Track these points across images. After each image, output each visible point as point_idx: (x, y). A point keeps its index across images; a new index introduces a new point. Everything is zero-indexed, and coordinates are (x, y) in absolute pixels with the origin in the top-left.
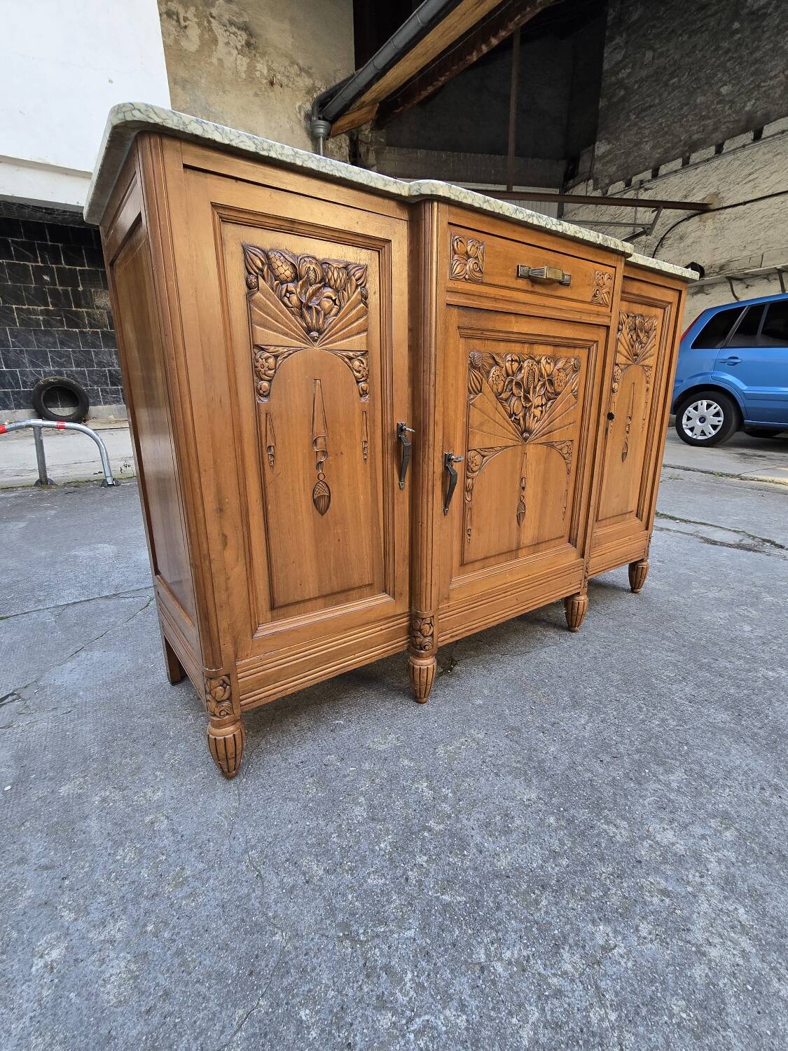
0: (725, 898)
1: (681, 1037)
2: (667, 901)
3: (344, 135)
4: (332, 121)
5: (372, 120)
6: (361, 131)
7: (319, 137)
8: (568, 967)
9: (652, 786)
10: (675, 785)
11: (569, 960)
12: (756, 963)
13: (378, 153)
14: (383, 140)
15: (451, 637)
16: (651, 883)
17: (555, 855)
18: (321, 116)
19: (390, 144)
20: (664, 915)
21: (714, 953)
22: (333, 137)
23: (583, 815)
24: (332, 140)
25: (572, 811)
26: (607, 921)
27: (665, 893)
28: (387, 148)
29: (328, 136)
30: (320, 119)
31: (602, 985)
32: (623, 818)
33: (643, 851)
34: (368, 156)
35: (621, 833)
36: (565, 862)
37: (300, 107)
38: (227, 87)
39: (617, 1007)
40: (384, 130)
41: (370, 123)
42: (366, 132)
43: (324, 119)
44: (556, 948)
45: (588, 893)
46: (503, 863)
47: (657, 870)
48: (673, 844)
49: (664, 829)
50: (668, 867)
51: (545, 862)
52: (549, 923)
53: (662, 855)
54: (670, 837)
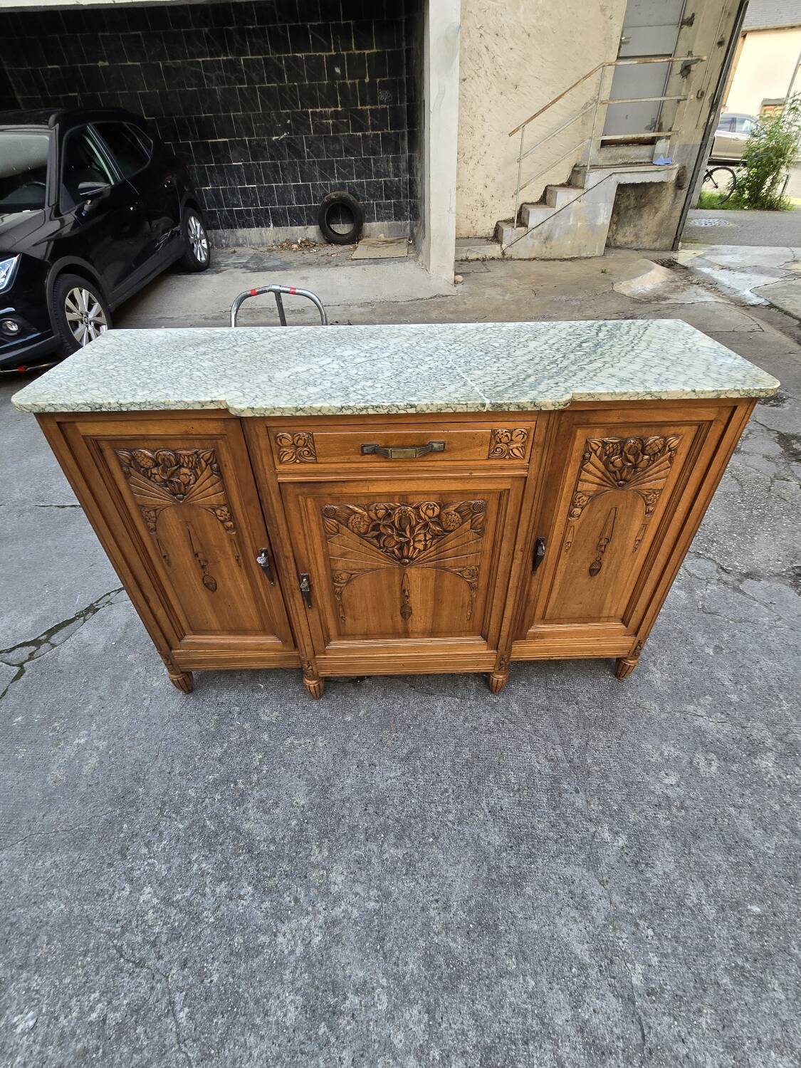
0: (321, 927)
1: (225, 949)
2: (293, 904)
8: (218, 890)
9: (373, 846)
10: (387, 856)
11: (222, 889)
12: (292, 959)
16: (297, 891)
17: (273, 841)
20: (282, 908)
21: (280, 939)
23: (312, 831)
25: (309, 826)
26: (256, 888)
27: (296, 900)
31: (222, 907)
32: (330, 850)
33: (314, 875)
35: (317, 856)
36: (272, 848)
39: (216, 919)
44: (222, 879)
45: (264, 870)
46: (247, 826)
47: (308, 888)
48: (335, 884)
49: (342, 873)
50: (316, 891)
51: (264, 840)
52: (232, 868)
53: (321, 884)
54: (340, 879)
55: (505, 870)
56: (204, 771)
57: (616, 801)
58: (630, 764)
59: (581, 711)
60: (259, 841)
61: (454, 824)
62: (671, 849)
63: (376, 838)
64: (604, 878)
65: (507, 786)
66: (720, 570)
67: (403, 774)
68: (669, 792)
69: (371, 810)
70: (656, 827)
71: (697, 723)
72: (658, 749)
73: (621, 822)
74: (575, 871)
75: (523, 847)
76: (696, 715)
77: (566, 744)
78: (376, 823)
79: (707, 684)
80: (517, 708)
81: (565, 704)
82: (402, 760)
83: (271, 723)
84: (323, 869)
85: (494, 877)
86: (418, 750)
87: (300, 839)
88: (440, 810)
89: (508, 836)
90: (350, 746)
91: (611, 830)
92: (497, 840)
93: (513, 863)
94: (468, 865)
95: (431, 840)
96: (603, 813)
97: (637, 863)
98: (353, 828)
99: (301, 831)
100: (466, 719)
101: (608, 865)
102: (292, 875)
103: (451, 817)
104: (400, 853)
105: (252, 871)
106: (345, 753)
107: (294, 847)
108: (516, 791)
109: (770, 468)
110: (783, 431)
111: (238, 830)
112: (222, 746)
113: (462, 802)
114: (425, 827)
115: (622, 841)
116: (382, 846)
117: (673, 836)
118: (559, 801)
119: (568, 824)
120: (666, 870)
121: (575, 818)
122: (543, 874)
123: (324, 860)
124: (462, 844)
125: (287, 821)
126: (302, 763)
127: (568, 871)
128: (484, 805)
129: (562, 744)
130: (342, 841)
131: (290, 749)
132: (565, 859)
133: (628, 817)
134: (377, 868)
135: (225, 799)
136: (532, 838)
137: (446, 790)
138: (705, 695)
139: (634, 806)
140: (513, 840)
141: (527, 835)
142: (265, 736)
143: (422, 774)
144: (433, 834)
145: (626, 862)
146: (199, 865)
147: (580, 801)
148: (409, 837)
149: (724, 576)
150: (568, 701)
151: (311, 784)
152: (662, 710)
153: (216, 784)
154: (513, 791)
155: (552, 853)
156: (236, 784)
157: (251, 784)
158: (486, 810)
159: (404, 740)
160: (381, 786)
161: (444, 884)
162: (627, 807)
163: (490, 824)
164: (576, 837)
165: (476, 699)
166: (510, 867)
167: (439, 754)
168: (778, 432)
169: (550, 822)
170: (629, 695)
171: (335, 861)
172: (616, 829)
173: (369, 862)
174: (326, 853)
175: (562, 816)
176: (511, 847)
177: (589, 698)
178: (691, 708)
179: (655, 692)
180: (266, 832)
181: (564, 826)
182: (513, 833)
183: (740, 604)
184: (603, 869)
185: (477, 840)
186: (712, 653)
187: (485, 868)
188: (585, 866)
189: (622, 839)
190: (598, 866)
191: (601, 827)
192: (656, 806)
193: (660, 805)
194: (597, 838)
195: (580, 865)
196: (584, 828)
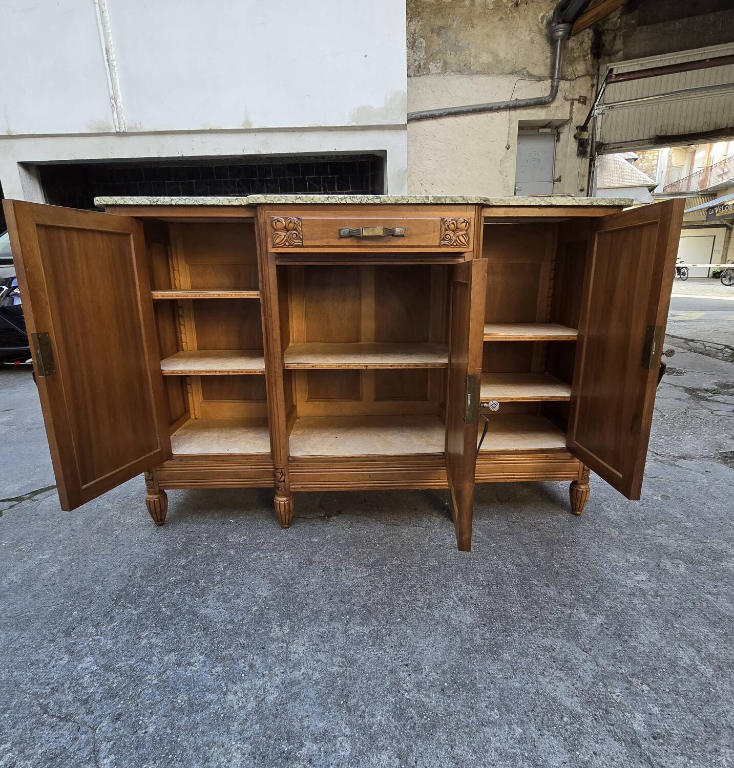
0: (277, 687)
1: (166, 705)
2: (247, 668)
3: (588, 30)
4: (572, 22)
5: (622, 4)
6: (609, 20)
7: (557, 41)
8: (166, 658)
9: (337, 625)
10: (351, 632)
11: (172, 657)
12: (242, 713)
13: (626, 36)
14: (633, 22)
15: (302, 488)
16: (253, 659)
17: (232, 622)
18: (561, 20)
19: (642, 23)
20: (235, 671)
21: (230, 697)
22: (574, 35)
24: (574, 38)
25: (271, 611)
26: (207, 656)
27: (252, 666)
28: (638, 28)
29: (569, 34)
30: (559, 23)
31: (168, 672)
32: (291, 628)
34: (614, 42)
35: (276, 632)
36: (229, 627)
37: (543, 17)
38: (475, 21)
39: (160, 681)
40: (637, 12)
41: (620, 9)
42: (615, 18)
43: (564, 22)
44: (173, 650)
45: (218, 643)
46: (204, 611)
47: (266, 656)
48: (295, 653)
49: (304, 645)
50: (274, 659)
51: (222, 621)
52: (185, 642)
53: (280, 653)
54: (300, 650)
55: (479, 641)
56: (166, 575)
57: (588, 592)
58: (598, 568)
59: (543, 535)
60: (216, 622)
61: (422, 608)
62: (653, 625)
63: (341, 619)
64: (587, 647)
65: (476, 583)
66: (655, 455)
67: (370, 575)
68: (641, 585)
69: (336, 599)
70: (633, 609)
71: (657, 541)
72: (623, 558)
73: (597, 606)
74: (554, 641)
75: (497, 624)
76: (655, 536)
77: (531, 555)
78: (341, 609)
79: (661, 517)
80: (481, 533)
81: (527, 531)
82: (369, 566)
83: (239, 543)
84: (282, 642)
85: (468, 646)
86: (384, 559)
87: (260, 620)
88: (408, 598)
89: (480, 617)
90: (316, 558)
91: (587, 612)
92: (470, 620)
93: (487, 636)
94: (439, 638)
95: (399, 620)
96: (577, 600)
97: (619, 635)
98: (317, 613)
99: (262, 614)
100: (431, 540)
101: (589, 637)
102: (248, 646)
103: (419, 604)
104: (366, 630)
105: (206, 643)
106: (311, 562)
107: (253, 626)
108: (485, 586)
109: (685, 404)
110: (688, 387)
111: (195, 614)
112: (187, 558)
113: (431, 594)
114: (392, 612)
115: (600, 619)
116: (346, 625)
117: (652, 615)
118: (530, 592)
119: (541, 608)
120: (652, 640)
121: (548, 604)
122: (520, 644)
123: (285, 636)
124: (432, 623)
125: (247, 609)
126: (267, 569)
127: (548, 642)
128: (453, 595)
129: (528, 555)
130: (305, 621)
131: (255, 560)
132: (543, 633)
133: (603, 603)
134: (341, 640)
135: (185, 593)
136: (505, 618)
137: (414, 586)
138: (661, 524)
139: (607, 595)
140: (485, 619)
141: (501, 616)
142: (232, 552)
143: (389, 575)
144: (401, 616)
145: (607, 635)
146: (149, 640)
147: (552, 592)
148: (376, 618)
149: (660, 458)
150: (529, 529)
151: (276, 582)
152: (622, 533)
153: (176, 583)
154: (482, 585)
155: (528, 628)
156: (197, 582)
157: (213, 582)
158: (456, 599)
159: (370, 553)
160: (347, 583)
161: (413, 652)
162: (601, 596)
163: (460, 609)
164: (551, 617)
165: (441, 528)
166: (484, 639)
167: (405, 563)
168: (684, 387)
169: (523, 607)
170: (588, 524)
171: (297, 636)
172: (593, 611)
173: (333, 636)
174: (287, 630)
175: (537, 603)
176: (484, 624)
178: (650, 531)
179: (612, 522)
180: (226, 615)
181: (538, 610)
182: (485, 615)
183: (677, 472)
184: (583, 640)
185: (447, 621)
186: (660, 499)
187: (459, 640)
188: (565, 638)
189: (600, 618)
190: (578, 638)
191: (577, 610)
192: (630, 595)
193: (634, 594)
194: (574, 618)
195: (559, 637)
196: (559, 611)
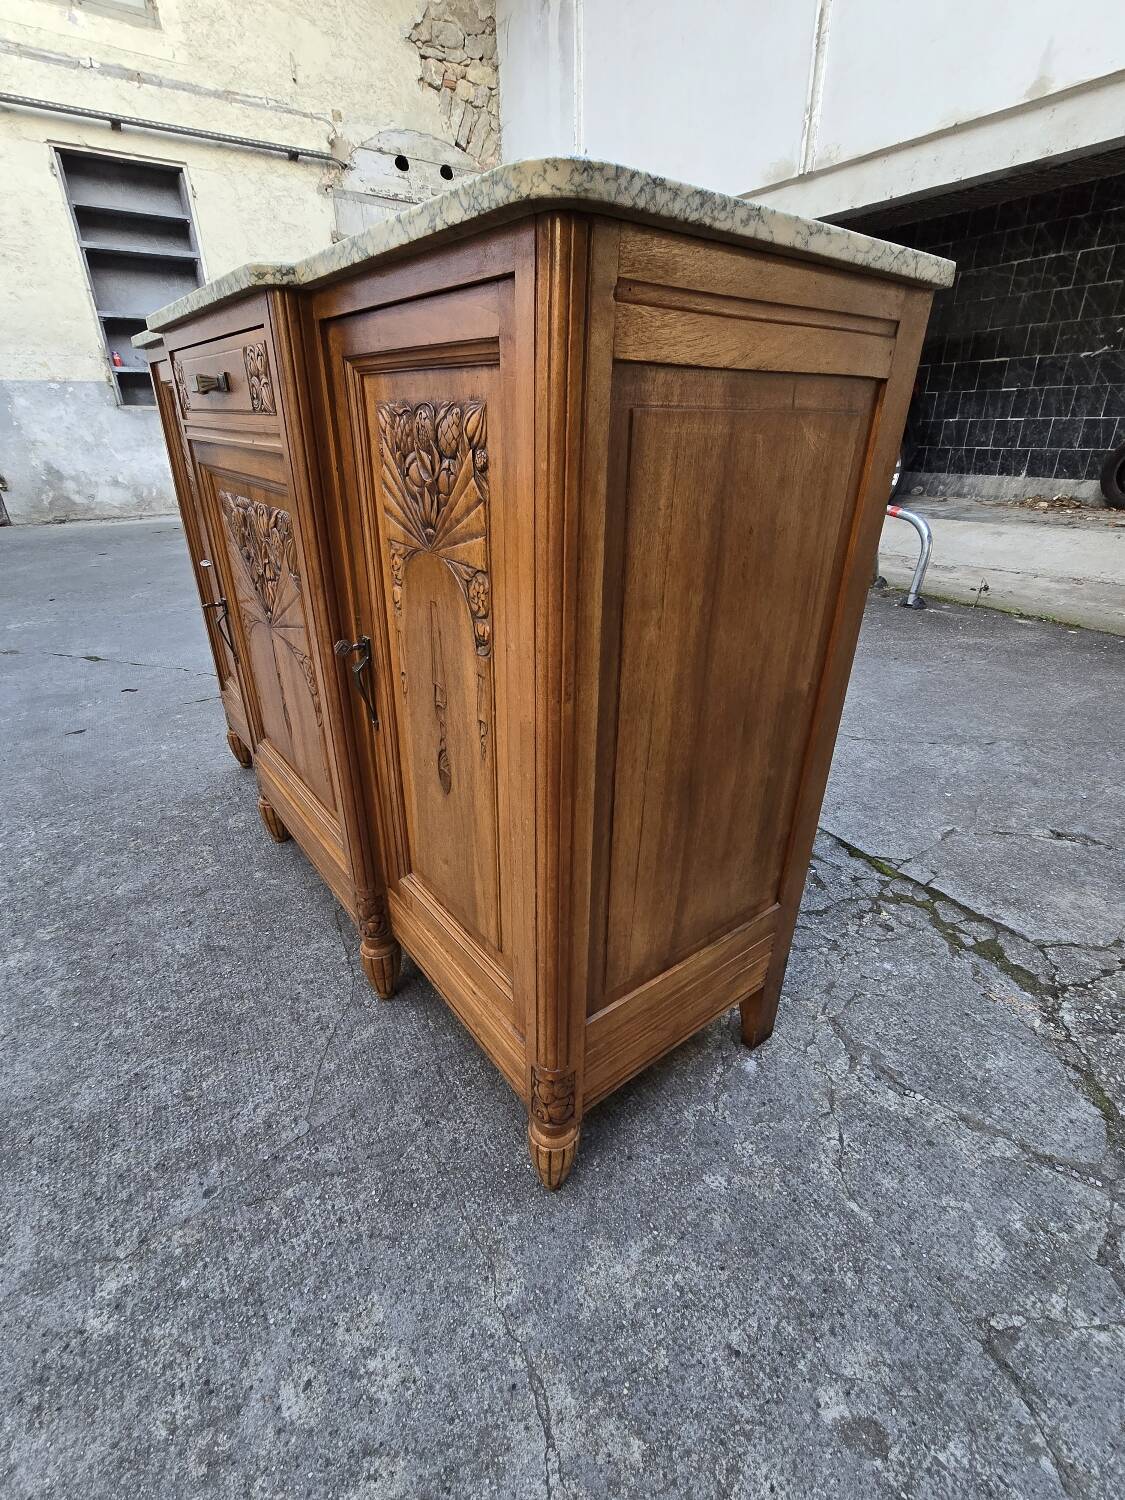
9: (61, 973)
10: (48, 990)
17: (62, 893)
25: (86, 910)
32: (53, 939)
36: (53, 896)
55: (26, 1134)
57: (200, 1279)
58: (310, 1282)
59: (412, 1137)
60: (61, 885)
61: (107, 1039)
62: (81, 1466)
63: (74, 970)
67: (183, 956)
68: (255, 1406)
69: (118, 949)
70: (144, 1402)
71: (516, 1431)
72: (381, 1338)
73: (150, 1308)
74: (23, 1249)
76: (545, 1421)
77: (317, 1137)
78: (97, 962)
79: (690, 1431)
82: (207, 946)
84: (26, 944)
86: (230, 954)
87: (67, 910)
88: (129, 1015)
89: (92, 1116)
90: (214, 894)
91: (125, 1291)
95: (77, 1025)
96: (165, 1263)
98: (87, 945)
99: (79, 907)
100: (310, 982)
101: (38, 1312)
103: (118, 1032)
104: (52, 1001)
106: (202, 894)
107: (55, 911)
112: (182, 812)
113: (148, 1035)
114: (97, 1010)
115: (98, 1325)
116: (62, 980)
117: (121, 1460)
118: (180, 1169)
119: (130, 1200)
120: (22, 1471)
121: (144, 1209)
122: (18, 1194)
125: (91, 892)
126: (175, 870)
129: (312, 1130)
130: (67, 944)
131: (193, 854)
134: (28, 988)
135: (113, 843)
136: (92, 1151)
137: (166, 1009)
138: (639, 1434)
139: (196, 1325)
143: (188, 974)
144: (86, 1023)
145: (45, 1351)
146: (29, 861)
147: (186, 1206)
148: (78, 1001)
150: (426, 1106)
151: (147, 888)
152: (511, 1315)
153: (132, 829)
156: (135, 840)
157: (136, 849)
159: (242, 934)
160: (158, 944)
162: (190, 1310)
164: (102, 1225)
167: (230, 978)
169: (129, 1170)
170: (514, 1219)
171: (37, 950)
172: (130, 1302)
173: (36, 979)
175: (148, 1184)
177: (455, 1141)
178: (562, 1398)
179: (561, 1279)
181: (124, 1195)
188: (35, 1266)
189: (104, 1324)
190: (34, 1290)
191: (131, 1268)
192: (207, 1382)
193: (211, 1392)
194: (101, 1268)
195: (37, 1254)
196: (123, 1234)
